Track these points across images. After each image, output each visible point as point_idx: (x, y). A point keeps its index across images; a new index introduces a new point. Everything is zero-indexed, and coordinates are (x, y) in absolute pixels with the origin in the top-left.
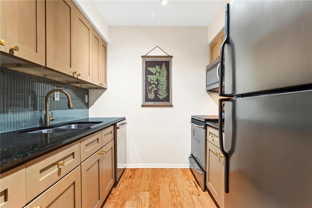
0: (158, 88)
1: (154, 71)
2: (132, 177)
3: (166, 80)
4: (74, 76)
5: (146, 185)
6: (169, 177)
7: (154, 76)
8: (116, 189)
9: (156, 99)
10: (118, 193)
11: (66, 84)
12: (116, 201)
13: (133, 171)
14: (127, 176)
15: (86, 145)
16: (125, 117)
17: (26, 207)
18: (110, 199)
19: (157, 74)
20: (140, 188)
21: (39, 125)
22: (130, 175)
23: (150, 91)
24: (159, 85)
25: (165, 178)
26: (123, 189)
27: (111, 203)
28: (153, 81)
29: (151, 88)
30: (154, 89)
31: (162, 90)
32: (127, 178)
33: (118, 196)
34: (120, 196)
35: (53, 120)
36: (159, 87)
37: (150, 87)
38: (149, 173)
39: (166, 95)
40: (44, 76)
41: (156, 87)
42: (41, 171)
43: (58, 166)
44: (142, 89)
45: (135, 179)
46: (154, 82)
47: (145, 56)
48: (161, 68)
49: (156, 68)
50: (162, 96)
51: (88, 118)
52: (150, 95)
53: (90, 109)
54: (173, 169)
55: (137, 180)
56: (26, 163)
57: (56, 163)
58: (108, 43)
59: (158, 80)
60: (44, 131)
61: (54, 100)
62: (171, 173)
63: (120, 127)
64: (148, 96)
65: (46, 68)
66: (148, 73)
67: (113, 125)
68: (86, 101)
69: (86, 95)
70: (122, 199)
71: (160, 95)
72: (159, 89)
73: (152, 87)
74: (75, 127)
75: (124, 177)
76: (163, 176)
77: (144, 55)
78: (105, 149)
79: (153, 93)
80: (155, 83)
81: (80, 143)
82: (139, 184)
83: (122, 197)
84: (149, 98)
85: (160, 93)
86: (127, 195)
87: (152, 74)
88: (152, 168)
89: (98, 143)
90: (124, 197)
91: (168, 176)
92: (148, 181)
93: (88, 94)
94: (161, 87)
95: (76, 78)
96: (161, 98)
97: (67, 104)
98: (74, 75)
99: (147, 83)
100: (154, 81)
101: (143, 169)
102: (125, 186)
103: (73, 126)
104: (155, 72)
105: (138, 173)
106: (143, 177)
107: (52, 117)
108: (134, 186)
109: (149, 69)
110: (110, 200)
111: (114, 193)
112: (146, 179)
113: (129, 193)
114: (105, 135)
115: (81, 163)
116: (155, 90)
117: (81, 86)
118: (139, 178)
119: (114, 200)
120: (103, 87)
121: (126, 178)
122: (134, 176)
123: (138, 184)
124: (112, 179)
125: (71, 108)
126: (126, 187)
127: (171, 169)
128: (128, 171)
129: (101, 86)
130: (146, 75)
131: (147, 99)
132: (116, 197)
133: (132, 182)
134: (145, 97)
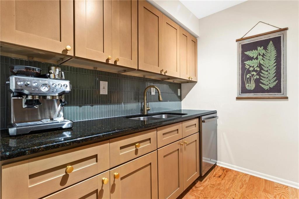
0: (261, 75)
1: (255, 54)
2: (222, 177)
3: (274, 63)
4: (162, 74)
5: (237, 193)
6: (277, 196)
7: (255, 61)
8: (201, 184)
9: (258, 89)
10: (202, 188)
11: (161, 81)
12: (198, 195)
13: (225, 171)
14: (216, 174)
15: (164, 134)
16: (216, 111)
17: (110, 170)
18: (193, 191)
19: (260, 57)
20: (229, 193)
21: (141, 113)
22: (220, 174)
23: (248, 81)
24: (262, 71)
25: (269, 195)
26: (209, 186)
27: (193, 195)
28: (253, 67)
29: (250, 77)
30: (255, 78)
31: (267, 78)
32: (216, 176)
33: (201, 191)
34: (204, 193)
35: (149, 110)
36: (263, 74)
37: (249, 75)
38: (245, 180)
39: (275, 83)
40: (144, 76)
41: (257, 75)
42: (122, 148)
43: (136, 147)
44: (238, 78)
45: (224, 181)
46: (254, 69)
47: (242, 39)
48: (265, 48)
49: (257, 50)
50: (268, 85)
51: (181, 110)
52: (248, 84)
53: (182, 102)
54: (287, 187)
55: (227, 182)
56: (110, 140)
57: (134, 144)
58: (198, 37)
59: (260, 66)
60: (142, 118)
61: (151, 94)
62: (282, 191)
63: (206, 121)
64: (245, 86)
65: (138, 70)
66: (244, 58)
67: (198, 117)
68: (179, 94)
69: (178, 89)
70: (205, 197)
71: (264, 84)
72: (263, 77)
73: (252, 75)
74: (165, 117)
75: (213, 174)
76: (265, 191)
77: (240, 38)
78: (186, 140)
79: (253, 82)
80: (256, 69)
81: (156, 131)
82: (228, 189)
83: (205, 194)
84: (247, 89)
85: (264, 82)
86: (211, 195)
87: (251, 59)
88: (251, 176)
89: (178, 133)
90: (208, 195)
91: (275, 193)
92: (242, 189)
93: (180, 88)
94: (267, 73)
95: (163, 75)
96: (266, 88)
97: (158, 97)
98: (161, 72)
99: (244, 71)
100: (255, 67)
101: (238, 173)
102: (211, 184)
103: (164, 116)
104: (256, 56)
105: (230, 175)
106: (236, 181)
107: (148, 108)
108: (221, 188)
109: (247, 53)
110: (193, 193)
111: (198, 186)
112: (239, 186)
113: (214, 194)
114: (187, 127)
115: (157, 149)
116: (257, 78)
117: (173, 81)
118: (231, 182)
119: (197, 193)
120: (193, 80)
121: (214, 176)
122: (224, 177)
123: (228, 187)
124: (197, 172)
125: (161, 101)
126: (212, 186)
127: (284, 185)
128: (219, 169)
129: (190, 79)
130: (243, 61)
131: (244, 90)
132: (200, 192)
133: (220, 183)
134: (241, 88)
